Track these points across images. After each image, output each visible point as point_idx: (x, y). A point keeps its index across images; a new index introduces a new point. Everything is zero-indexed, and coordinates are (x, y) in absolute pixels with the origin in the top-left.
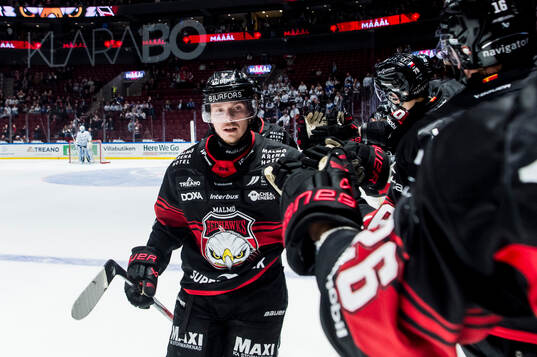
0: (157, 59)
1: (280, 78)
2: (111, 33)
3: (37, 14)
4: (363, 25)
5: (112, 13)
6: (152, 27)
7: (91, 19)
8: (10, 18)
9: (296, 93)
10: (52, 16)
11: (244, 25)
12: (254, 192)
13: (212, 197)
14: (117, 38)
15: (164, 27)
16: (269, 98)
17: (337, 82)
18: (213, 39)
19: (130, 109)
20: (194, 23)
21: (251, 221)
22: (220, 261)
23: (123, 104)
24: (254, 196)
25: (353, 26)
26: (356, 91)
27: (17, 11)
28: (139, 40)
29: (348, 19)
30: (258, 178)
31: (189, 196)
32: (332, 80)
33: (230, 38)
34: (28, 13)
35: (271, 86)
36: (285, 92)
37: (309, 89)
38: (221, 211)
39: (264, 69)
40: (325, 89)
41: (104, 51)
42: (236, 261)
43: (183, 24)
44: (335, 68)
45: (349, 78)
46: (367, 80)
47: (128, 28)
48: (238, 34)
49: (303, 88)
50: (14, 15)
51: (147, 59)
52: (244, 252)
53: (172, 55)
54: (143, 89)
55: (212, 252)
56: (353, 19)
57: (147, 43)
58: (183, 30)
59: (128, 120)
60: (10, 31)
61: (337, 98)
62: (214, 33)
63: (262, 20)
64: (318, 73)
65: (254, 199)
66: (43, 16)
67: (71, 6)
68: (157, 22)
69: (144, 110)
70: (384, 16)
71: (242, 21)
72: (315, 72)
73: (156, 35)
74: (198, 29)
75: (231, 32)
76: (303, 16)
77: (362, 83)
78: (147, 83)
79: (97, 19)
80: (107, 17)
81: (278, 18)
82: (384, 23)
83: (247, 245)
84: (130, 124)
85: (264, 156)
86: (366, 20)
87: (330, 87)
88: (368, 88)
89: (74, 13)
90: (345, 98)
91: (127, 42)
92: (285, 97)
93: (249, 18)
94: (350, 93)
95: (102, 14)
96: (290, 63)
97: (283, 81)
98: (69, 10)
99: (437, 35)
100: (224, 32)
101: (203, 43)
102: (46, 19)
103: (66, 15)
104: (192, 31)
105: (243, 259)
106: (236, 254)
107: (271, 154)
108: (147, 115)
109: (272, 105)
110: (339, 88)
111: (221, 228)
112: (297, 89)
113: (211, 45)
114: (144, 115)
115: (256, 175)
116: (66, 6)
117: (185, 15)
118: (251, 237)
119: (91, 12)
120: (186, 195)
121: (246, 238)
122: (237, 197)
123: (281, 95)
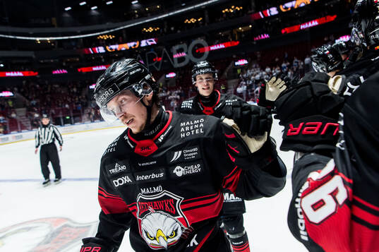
0: (183, 64)
1: (254, 66)
2: (155, 54)
3: (116, 49)
4: (302, 27)
5: (155, 42)
6: (177, 47)
7: (144, 47)
8: (102, 53)
9: (264, 73)
10: (123, 49)
11: (229, 37)
12: (178, 167)
13: (138, 178)
14: (159, 56)
15: (184, 46)
16: (249, 78)
17: (288, 64)
18: (212, 48)
19: (171, 95)
20: (201, 41)
21: (179, 199)
22: (155, 242)
23: (167, 92)
24: (179, 172)
25: (295, 29)
26: (301, 67)
27: (105, 49)
28: (172, 55)
29: (292, 25)
30: (180, 152)
31: (120, 182)
32: (286, 62)
33: (222, 46)
34: (111, 49)
35: (249, 71)
36: (258, 73)
37: (272, 70)
38: (148, 192)
39: (243, 62)
40: (281, 68)
41: (153, 64)
42: (169, 240)
43: (194, 43)
44: (286, 56)
45: (296, 60)
46: (307, 60)
47: (165, 49)
48: (226, 43)
49: (268, 70)
50: (104, 51)
51: (177, 65)
52: (176, 231)
53: (190, 61)
54: (176, 82)
55: (146, 233)
56: (295, 24)
57: (176, 56)
58: (195, 46)
59: (171, 100)
60: (103, 60)
61: (289, 73)
62: (212, 45)
63: (240, 33)
64: (277, 60)
65: (179, 174)
66: (119, 49)
67: (132, 41)
68: (180, 44)
69: (178, 94)
70: (314, 19)
71: (228, 36)
72: (274, 59)
73: (180, 51)
74: (203, 44)
75: (222, 43)
76: (264, 27)
77: (304, 62)
78: (178, 79)
79: (148, 47)
80: (152, 45)
81: (248, 31)
82: (315, 23)
83: (178, 225)
84: (172, 102)
85: (183, 130)
86: (303, 23)
87: (285, 67)
88: (308, 65)
89: (135, 45)
90: (295, 72)
91: (165, 57)
92: (258, 77)
93: (232, 33)
94: (297, 69)
95: (150, 43)
96: (259, 56)
97: (256, 67)
98: (132, 44)
99: (350, 26)
100: (219, 44)
101: (207, 52)
102: (121, 51)
103: (131, 48)
104: (200, 46)
105: (177, 238)
106: (169, 234)
107: (189, 126)
108: (180, 96)
109: (251, 82)
110: (290, 67)
111: (151, 209)
112: (264, 70)
113: (211, 52)
114: (178, 97)
115: (178, 150)
116: (130, 42)
117: (195, 37)
118: (181, 216)
119: (144, 43)
120: (117, 181)
121: (176, 217)
122: (162, 175)
123: (255, 76)
